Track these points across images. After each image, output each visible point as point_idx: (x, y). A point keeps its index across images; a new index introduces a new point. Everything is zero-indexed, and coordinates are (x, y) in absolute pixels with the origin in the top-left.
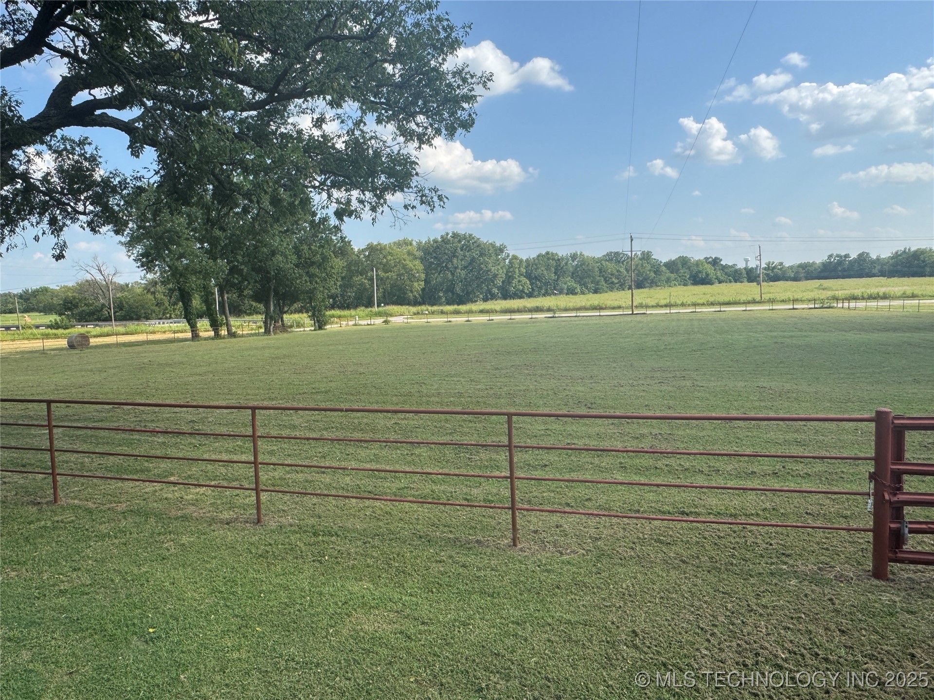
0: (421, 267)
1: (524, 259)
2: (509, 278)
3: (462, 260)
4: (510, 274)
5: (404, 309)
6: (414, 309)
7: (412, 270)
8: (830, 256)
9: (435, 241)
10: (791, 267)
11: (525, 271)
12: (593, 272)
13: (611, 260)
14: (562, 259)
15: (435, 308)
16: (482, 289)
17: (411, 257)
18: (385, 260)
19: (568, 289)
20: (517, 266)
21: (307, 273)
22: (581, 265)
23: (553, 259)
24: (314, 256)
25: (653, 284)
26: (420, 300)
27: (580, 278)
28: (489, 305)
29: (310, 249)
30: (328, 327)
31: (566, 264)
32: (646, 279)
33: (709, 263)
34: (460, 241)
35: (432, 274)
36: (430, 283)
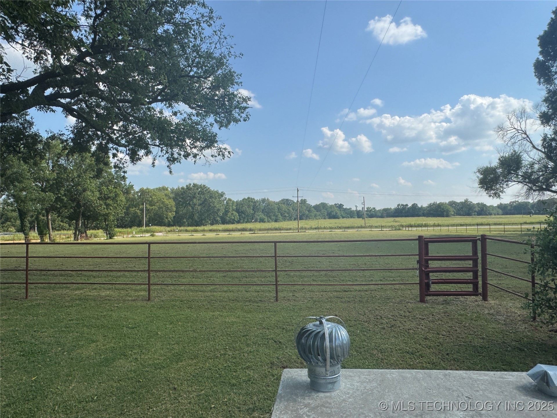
0: (173, 203)
1: (235, 201)
2: (226, 212)
3: (199, 200)
4: (227, 209)
5: (162, 228)
6: (168, 229)
7: (168, 205)
8: (398, 205)
9: (183, 188)
10: (379, 211)
11: (235, 208)
12: (274, 209)
13: (284, 204)
14: (257, 201)
15: (182, 228)
16: (210, 217)
17: (167, 198)
18: (151, 199)
19: (260, 219)
20: (231, 205)
21: (105, 203)
22: (268, 206)
23: (252, 202)
24: (110, 193)
25: (308, 217)
26: (172, 223)
27: (267, 213)
28: (215, 227)
29: (108, 188)
30: (115, 237)
31: (259, 204)
32: (304, 215)
33: (337, 207)
34: (198, 189)
35: (180, 208)
36: (178, 213)
